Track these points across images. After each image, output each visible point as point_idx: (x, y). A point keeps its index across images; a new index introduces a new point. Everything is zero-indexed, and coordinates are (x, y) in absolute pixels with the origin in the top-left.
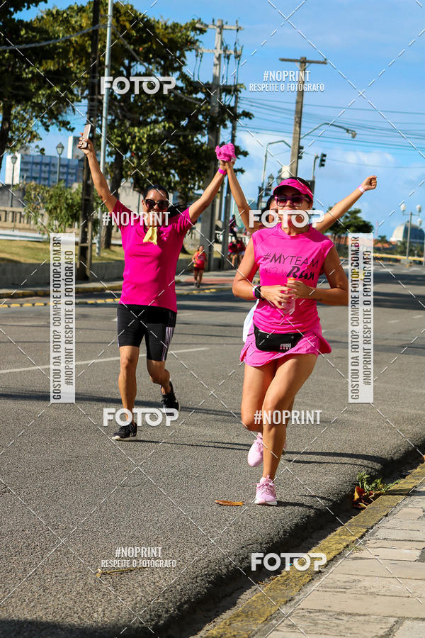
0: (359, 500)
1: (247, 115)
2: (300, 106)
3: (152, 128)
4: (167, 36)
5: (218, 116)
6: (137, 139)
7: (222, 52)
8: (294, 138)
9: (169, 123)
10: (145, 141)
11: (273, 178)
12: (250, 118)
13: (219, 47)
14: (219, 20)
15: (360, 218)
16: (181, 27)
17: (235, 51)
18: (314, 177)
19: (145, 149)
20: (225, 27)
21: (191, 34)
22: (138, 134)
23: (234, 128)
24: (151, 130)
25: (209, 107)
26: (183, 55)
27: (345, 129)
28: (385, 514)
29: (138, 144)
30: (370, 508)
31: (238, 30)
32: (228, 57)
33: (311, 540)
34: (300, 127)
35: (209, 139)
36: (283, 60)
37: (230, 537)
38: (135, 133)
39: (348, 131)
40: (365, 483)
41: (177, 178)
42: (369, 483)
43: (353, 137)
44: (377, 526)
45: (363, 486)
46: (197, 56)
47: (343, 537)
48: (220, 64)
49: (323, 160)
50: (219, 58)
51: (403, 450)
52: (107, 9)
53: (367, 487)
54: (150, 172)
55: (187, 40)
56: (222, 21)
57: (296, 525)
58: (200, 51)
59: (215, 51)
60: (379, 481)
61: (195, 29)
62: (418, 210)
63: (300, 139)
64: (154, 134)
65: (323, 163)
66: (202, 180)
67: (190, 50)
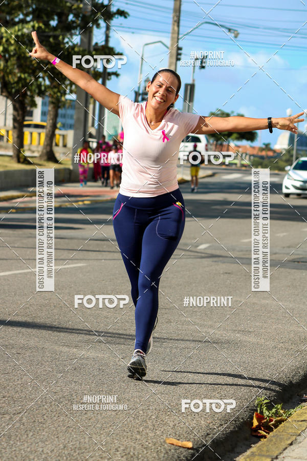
0: (259, 427)
1: (122, 13)
3: (20, 27)
5: (91, 15)
6: (4, 40)
8: (172, 38)
9: (38, 22)
10: (13, 42)
12: (126, 17)
18: (194, 80)
19: (12, 51)
22: (5, 35)
23: (108, 28)
24: (19, 30)
25: (81, 6)
27: (227, 28)
28: (289, 442)
29: (6, 46)
30: (274, 436)
34: (178, 26)
35: (82, 40)
38: (2, 33)
39: (230, 30)
40: (264, 409)
41: (47, 82)
42: (270, 407)
43: (236, 37)
44: (282, 456)
45: (262, 412)
51: (302, 373)
53: (267, 413)
54: (19, 75)
60: (279, 406)
63: (178, 39)
64: (23, 35)
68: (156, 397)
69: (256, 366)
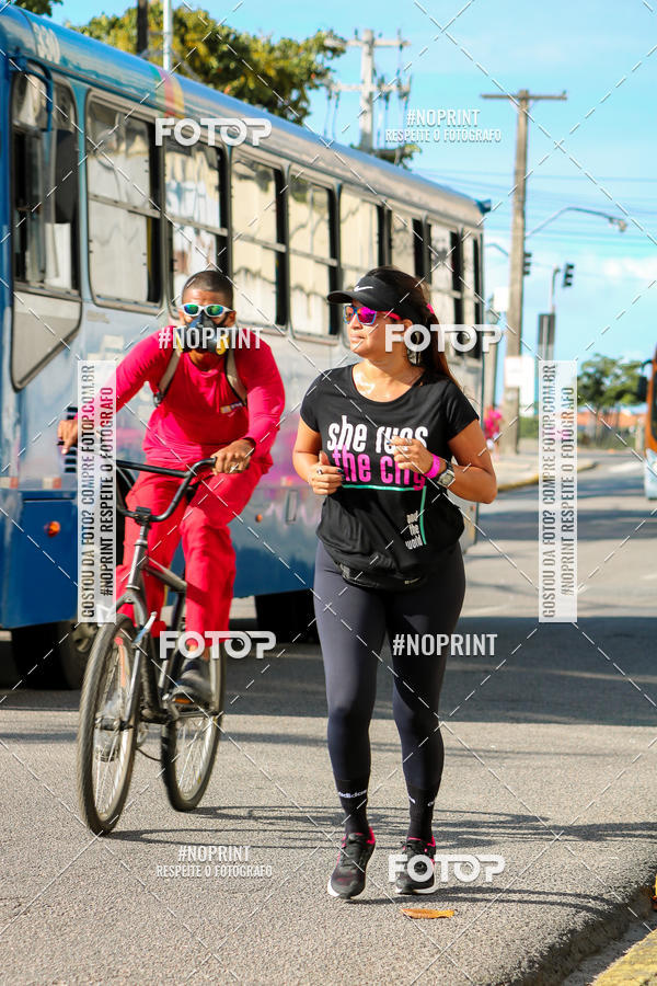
2: (522, 178)
4: (273, 64)
7: (374, 88)
8: (515, 239)
13: (368, 78)
14: (366, 31)
16: (298, 47)
17: (399, 86)
18: (554, 308)
20: (378, 42)
21: (317, 58)
26: (303, 97)
27: (606, 217)
31: (401, 47)
32: (386, 97)
33: (580, 975)
34: (523, 217)
36: (486, 97)
37: (432, 977)
39: (611, 219)
43: (622, 230)
46: (330, 97)
47: (637, 967)
48: (372, 111)
49: (568, 276)
50: (369, 100)
52: (162, 22)
55: (309, 69)
56: (372, 32)
57: (551, 948)
58: (334, 89)
59: (362, 87)
61: (323, 48)
63: (524, 238)
65: (569, 280)
67: (317, 87)
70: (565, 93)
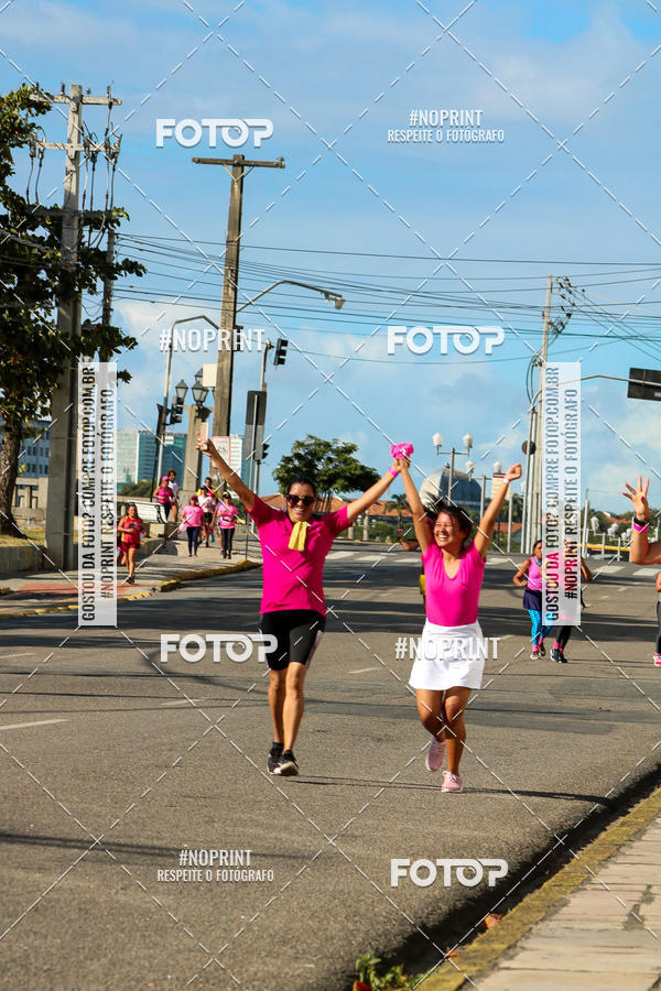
1: (133, 267)
2: (235, 248)
7: (81, 148)
8: (225, 310)
11: (187, 388)
12: (139, 274)
13: (75, 139)
14: (74, 87)
15: (355, 461)
17: (107, 146)
18: (265, 385)
20: (86, 99)
21: (22, 114)
23: (108, 294)
25: (59, 254)
26: (5, 154)
27: (322, 291)
31: (110, 105)
32: (94, 158)
34: (235, 290)
35: (60, 316)
36: (199, 161)
39: (327, 294)
40: (372, 975)
42: (380, 973)
43: (338, 307)
45: (367, 981)
46: (33, 156)
48: (77, 172)
49: (281, 352)
50: (75, 159)
51: (445, 908)
53: (377, 982)
55: (12, 125)
56: (80, 88)
58: (38, 146)
59: (68, 146)
60: (398, 970)
61: (28, 104)
62: (466, 444)
63: (235, 312)
65: (281, 357)
66: (49, 397)
67: (20, 144)
68: (180, 957)
69: (362, 898)
70: (282, 160)
